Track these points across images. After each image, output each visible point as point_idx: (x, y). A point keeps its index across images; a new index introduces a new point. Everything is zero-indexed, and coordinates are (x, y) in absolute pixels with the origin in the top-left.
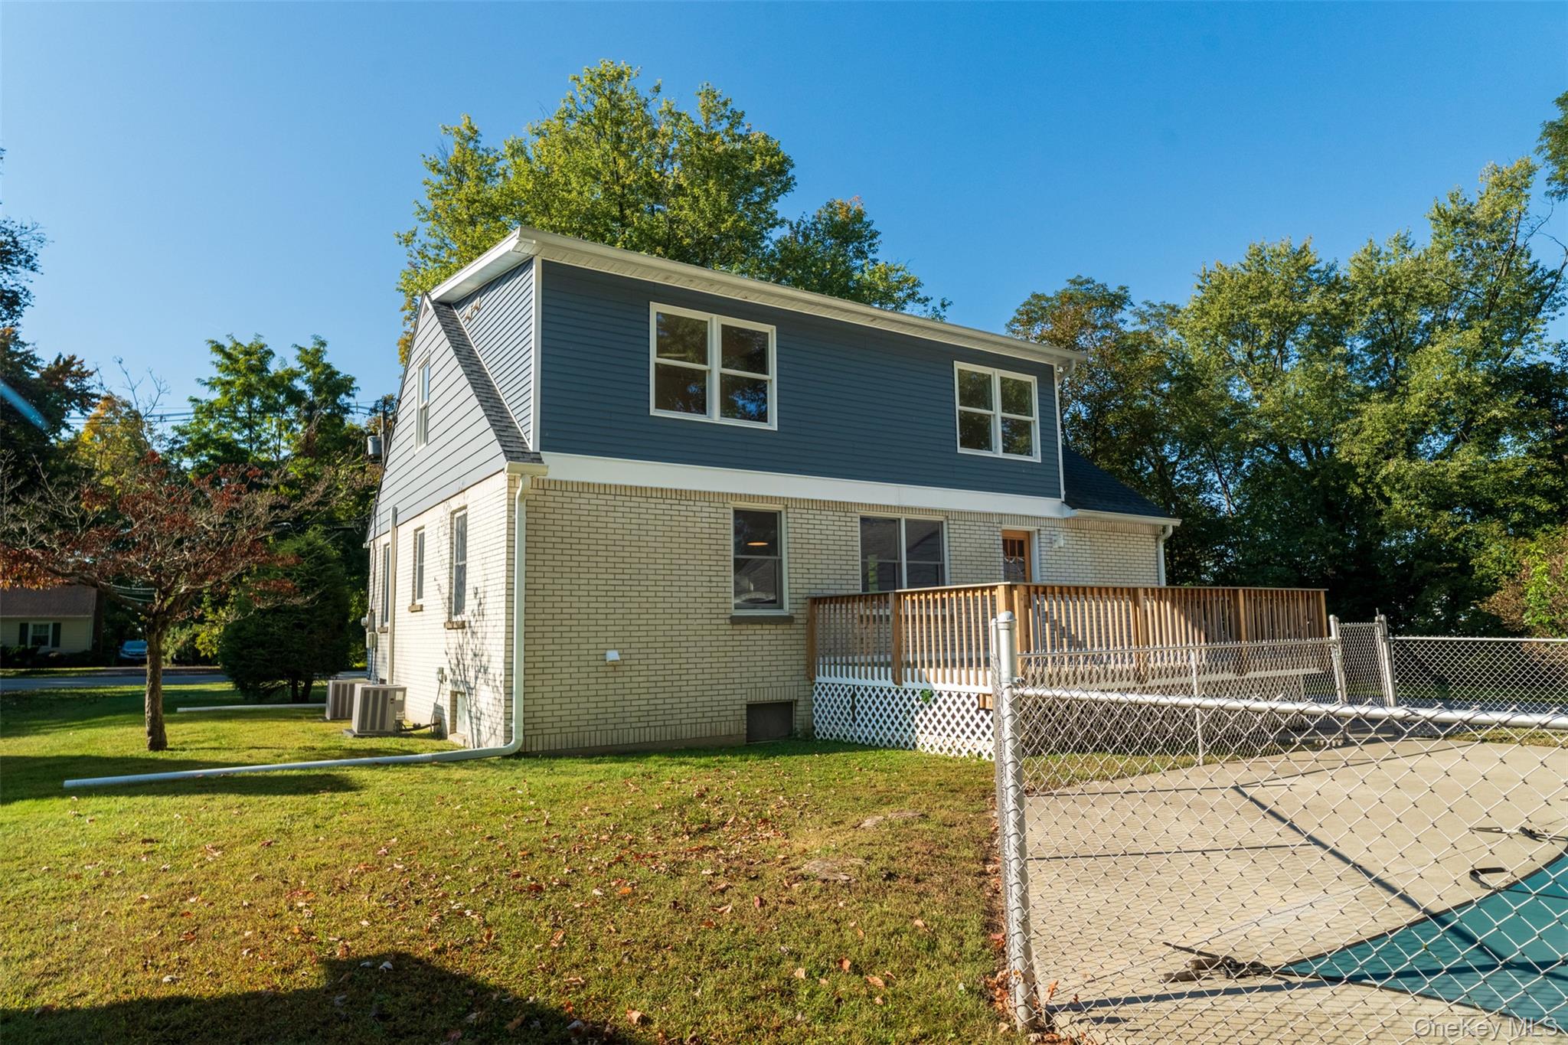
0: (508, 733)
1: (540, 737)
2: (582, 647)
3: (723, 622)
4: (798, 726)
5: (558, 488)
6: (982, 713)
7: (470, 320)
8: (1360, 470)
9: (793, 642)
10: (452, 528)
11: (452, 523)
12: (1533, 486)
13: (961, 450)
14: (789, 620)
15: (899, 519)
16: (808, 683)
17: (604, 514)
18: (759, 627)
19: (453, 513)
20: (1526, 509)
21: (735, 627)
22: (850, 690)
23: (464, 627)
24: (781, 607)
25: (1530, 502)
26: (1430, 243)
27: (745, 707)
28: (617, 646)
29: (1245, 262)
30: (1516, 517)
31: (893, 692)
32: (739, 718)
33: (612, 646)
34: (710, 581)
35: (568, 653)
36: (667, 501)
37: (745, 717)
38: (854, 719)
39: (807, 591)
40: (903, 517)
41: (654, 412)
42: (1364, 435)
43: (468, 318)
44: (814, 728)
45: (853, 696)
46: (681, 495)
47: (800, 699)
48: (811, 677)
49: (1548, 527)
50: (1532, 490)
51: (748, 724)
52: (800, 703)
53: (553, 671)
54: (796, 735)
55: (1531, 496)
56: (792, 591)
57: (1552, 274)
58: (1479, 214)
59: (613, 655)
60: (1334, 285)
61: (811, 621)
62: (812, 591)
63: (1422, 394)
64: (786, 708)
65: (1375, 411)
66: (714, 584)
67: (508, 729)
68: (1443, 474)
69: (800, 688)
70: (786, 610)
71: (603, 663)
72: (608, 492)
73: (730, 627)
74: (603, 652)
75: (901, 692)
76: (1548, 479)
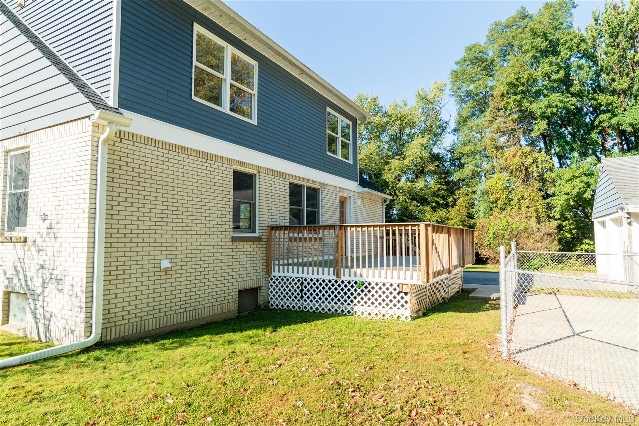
0: (89, 328)
1: (113, 329)
2: (145, 258)
3: (227, 240)
4: (261, 301)
5: (131, 138)
6: (402, 294)
7: (23, 7)
8: (390, 184)
9: (261, 252)
10: (6, 164)
11: (6, 160)
12: (439, 195)
13: (328, 153)
14: (259, 239)
15: (304, 185)
16: (267, 276)
17: (161, 162)
18: (245, 243)
19: (7, 152)
20: (437, 203)
21: (235, 243)
22: (299, 280)
23: (25, 241)
24: (254, 231)
25: (437, 200)
26: (414, 105)
27: (237, 293)
28: (168, 257)
29: (356, 99)
30: (434, 204)
31: (333, 282)
32: (234, 300)
33: (164, 257)
34: (222, 214)
35: (135, 263)
36: (200, 159)
37: (237, 299)
38: (302, 297)
39: (267, 222)
40: (306, 184)
41: (194, 98)
42: (391, 171)
43: (20, 5)
44: (269, 302)
45: (302, 284)
46: (208, 156)
47: (264, 285)
48: (268, 272)
49: (442, 209)
50: (438, 196)
51: (239, 304)
52: (263, 288)
53: (124, 277)
54: (260, 306)
55: (438, 198)
56: (261, 222)
57: (446, 123)
58: (429, 98)
59: (166, 264)
60: (385, 114)
61: (269, 240)
62: (270, 223)
63: (411, 158)
64: (255, 291)
65: (395, 163)
66: (224, 216)
67: (89, 325)
68: (415, 188)
69: (264, 279)
70: (257, 234)
71: (159, 269)
72: (164, 147)
73: (231, 244)
74: (159, 261)
75: (339, 282)
76: (442, 192)
